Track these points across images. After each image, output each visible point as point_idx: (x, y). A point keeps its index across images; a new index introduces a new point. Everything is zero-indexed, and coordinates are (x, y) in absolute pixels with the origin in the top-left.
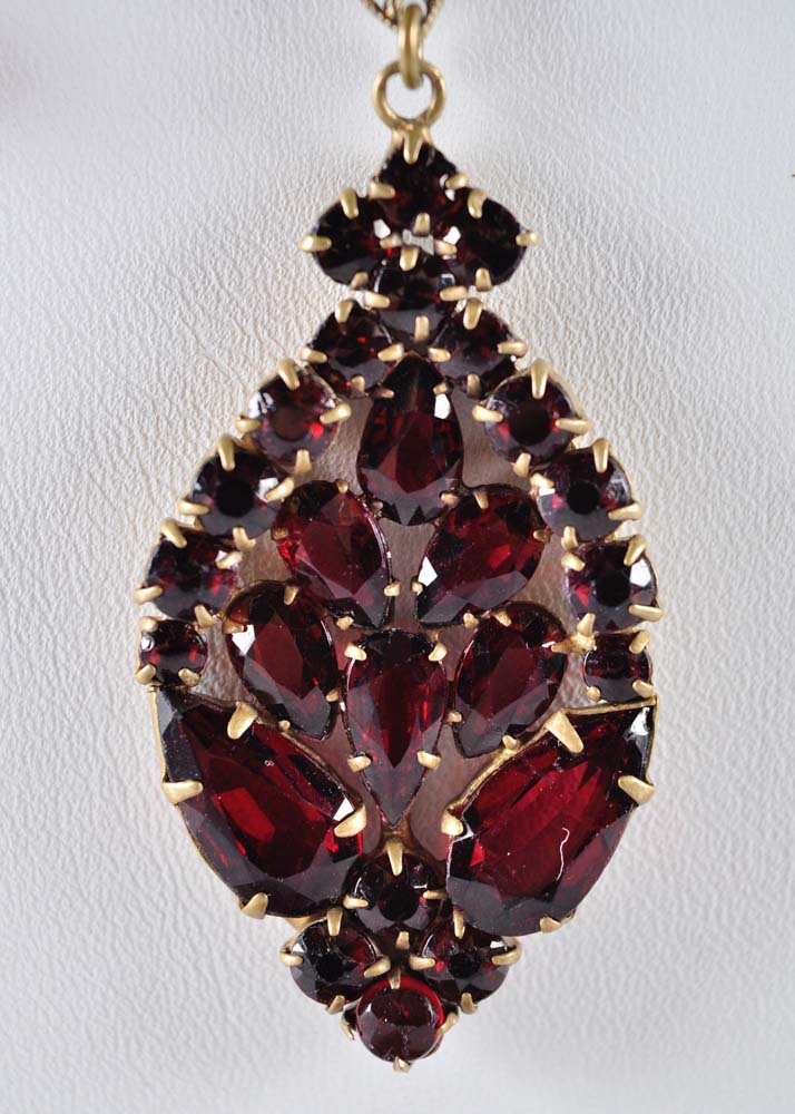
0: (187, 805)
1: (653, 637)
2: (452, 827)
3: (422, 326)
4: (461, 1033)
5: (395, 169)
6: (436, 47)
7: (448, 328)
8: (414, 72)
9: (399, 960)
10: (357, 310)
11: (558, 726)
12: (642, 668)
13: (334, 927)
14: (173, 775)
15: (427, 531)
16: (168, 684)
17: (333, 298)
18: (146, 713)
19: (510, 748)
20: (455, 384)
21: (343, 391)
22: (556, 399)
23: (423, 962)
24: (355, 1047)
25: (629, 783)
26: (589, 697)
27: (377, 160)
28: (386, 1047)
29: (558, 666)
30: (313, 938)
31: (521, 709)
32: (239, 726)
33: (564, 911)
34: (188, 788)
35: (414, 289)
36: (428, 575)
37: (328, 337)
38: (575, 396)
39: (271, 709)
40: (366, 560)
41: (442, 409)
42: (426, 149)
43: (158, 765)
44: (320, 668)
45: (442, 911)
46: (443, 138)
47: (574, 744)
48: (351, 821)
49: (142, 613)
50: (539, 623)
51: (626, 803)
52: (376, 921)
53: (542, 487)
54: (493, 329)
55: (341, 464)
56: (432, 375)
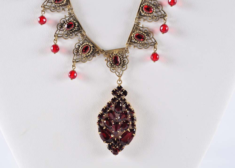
0: (100, 134)
1: (136, 123)
2: (120, 137)
3: (119, 99)
4: (120, 153)
5: (118, 87)
6: (122, 78)
7: (121, 99)
8: (120, 80)
9: (116, 147)
10: (115, 98)
11: (128, 130)
12: (135, 126)
13: (110, 144)
14: (99, 132)
15: (119, 114)
16: (99, 125)
17: (113, 97)
18: (97, 127)
19: (125, 131)
20: (122, 103)
21: (113, 103)
22: (129, 105)
23: (117, 147)
24: (112, 154)
25: (133, 134)
26: (131, 128)
27: (117, 87)
28: (114, 154)
29: (129, 125)
30: (109, 145)
31: (126, 128)
32: (104, 128)
33: (129, 144)
34: (100, 133)
35: (119, 96)
36: (119, 118)
37: (112, 99)
38: (131, 105)
39: (107, 127)
40: (115, 116)
41: (121, 105)
42: (121, 86)
43: (98, 131)
44: (111, 124)
45: (119, 144)
46: (122, 85)
47: (129, 131)
48: (112, 136)
49: (97, 119)
50: (127, 122)
51: (133, 136)
52: (114, 144)
53: (128, 111)
54: (125, 100)
55: (113, 109)
56: (120, 103)
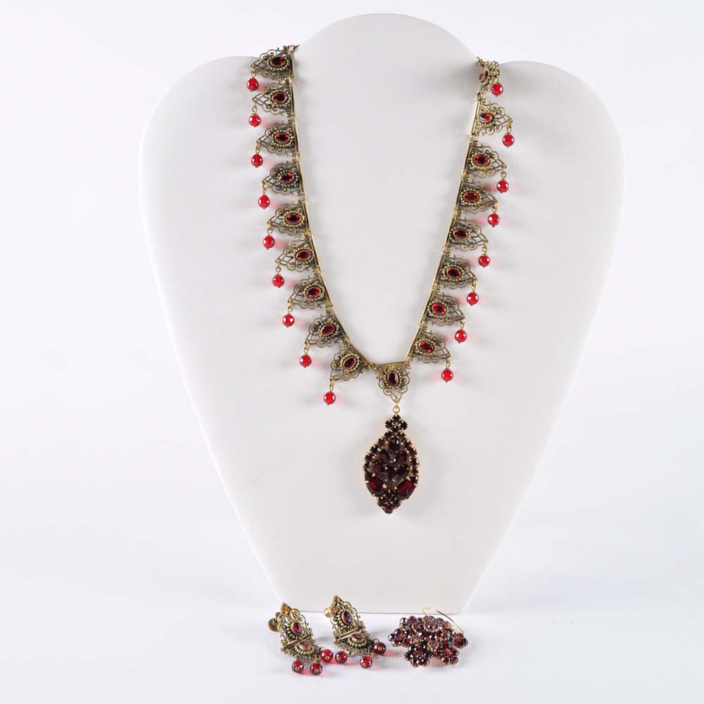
0: (367, 484)
1: (419, 469)
2: (396, 488)
3: (396, 434)
4: (395, 511)
5: (394, 417)
6: (399, 405)
7: (399, 434)
8: (397, 407)
9: (389, 503)
10: (390, 432)
11: (408, 478)
12: (417, 472)
13: (382, 498)
14: (366, 480)
15: (395, 456)
16: (366, 470)
17: (387, 430)
18: (363, 473)
19: (403, 480)
20: (399, 440)
21: (387, 440)
22: (410, 443)
23: (392, 503)
24: (383, 511)
25: (415, 484)
26: (412, 475)
27: (393, 416)
28: (387, 512)
29: (409, 471)
30: (380, 499)
31: (404, 476)
32: (374, 475)
33: (407, 498)
34: (367, 482)
35: (396, 430)
36: (395, 460)
37: (386, 434)
38: (412, 443)
39: (377, 474)
40: (389, 458)
41: (398, 442)
42: (398, 416)
43: (364, 478)
44: (383, 470)
45: (394, 498)
46: (400, 414)
47: (410, 480)
48: (385, 486)
49: (364, 462)
50: (407, 466)
51: (415, 487)
52: (387, 498)
53: (408, 452)
54: (403, 435)
55: (387, 448)
56: (397, 439)
